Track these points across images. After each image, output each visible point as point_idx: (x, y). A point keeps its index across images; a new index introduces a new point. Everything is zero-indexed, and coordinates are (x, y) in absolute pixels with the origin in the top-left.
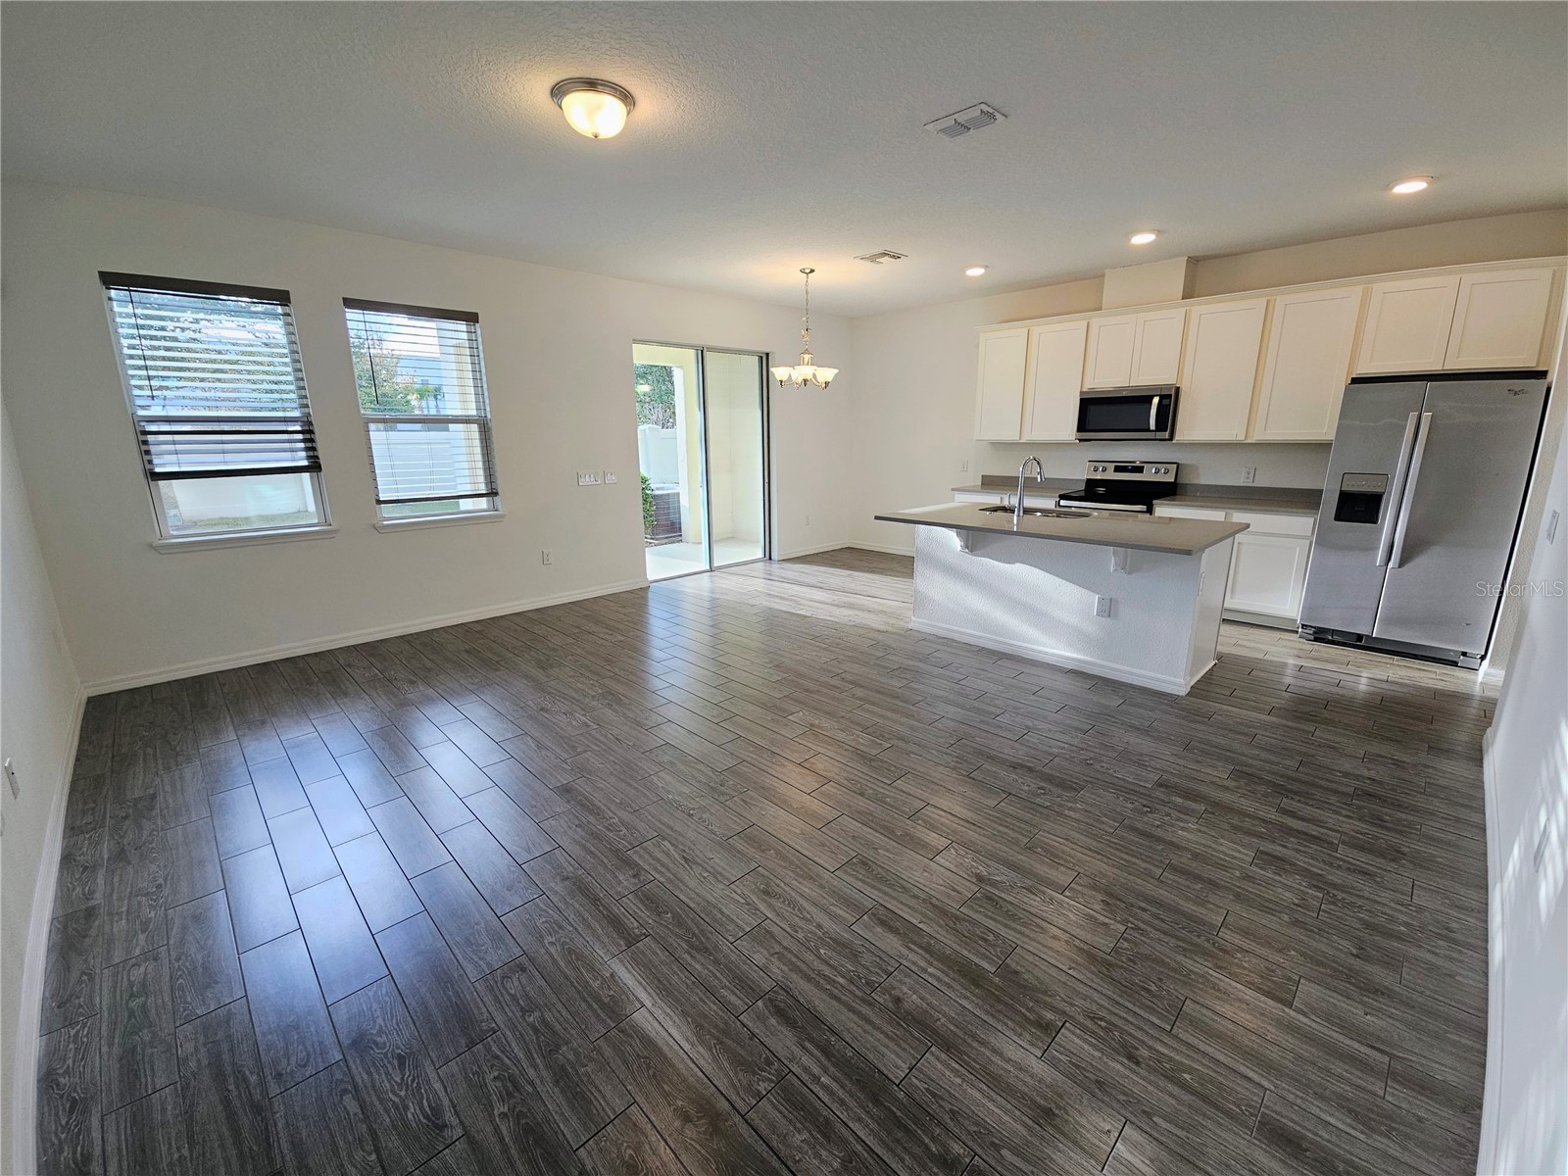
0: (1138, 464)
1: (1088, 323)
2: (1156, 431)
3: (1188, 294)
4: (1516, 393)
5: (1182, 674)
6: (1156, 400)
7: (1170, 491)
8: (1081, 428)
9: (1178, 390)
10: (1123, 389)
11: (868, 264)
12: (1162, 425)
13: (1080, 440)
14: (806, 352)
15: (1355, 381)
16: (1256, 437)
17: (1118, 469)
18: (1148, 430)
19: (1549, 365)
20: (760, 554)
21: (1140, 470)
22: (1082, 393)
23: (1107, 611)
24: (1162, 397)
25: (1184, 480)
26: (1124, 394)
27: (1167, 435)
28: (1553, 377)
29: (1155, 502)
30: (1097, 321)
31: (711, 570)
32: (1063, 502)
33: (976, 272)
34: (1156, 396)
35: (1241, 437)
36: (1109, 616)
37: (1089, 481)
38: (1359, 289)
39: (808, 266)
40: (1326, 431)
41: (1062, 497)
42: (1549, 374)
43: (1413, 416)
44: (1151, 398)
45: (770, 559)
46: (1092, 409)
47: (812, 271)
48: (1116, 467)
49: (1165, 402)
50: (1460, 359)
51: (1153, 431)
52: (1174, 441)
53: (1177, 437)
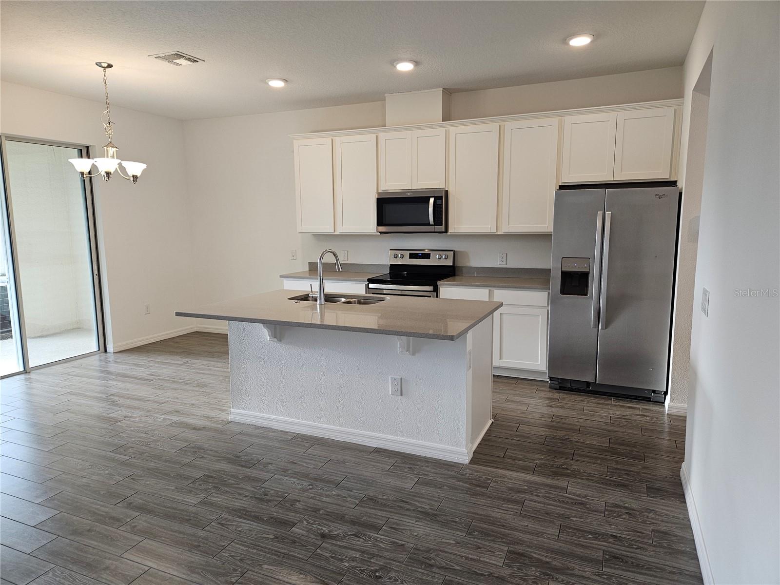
0: (426, 252)
1: (377, 137)
2: (434, 225)
3: (447, 117)
4: (660, 197)
5: (464, 443)
6: (432, 200)
7: (450, 273)
8: (380, 223)
9: (447, 192)
10: (409, 191)
11: (165, 64)
12: (438, 221)
13: (381, 233)
14: (110, 144)
15: (562, 188)
16: (504, 229)
17: (412, 256)
18: (429, 225)
19: (677, 177)
20: (95, 348)
21: (427, 256)
22: (379, 194)
23: (399, 391)
24: (436, 198)
25: (460, 264)
26: (409, 195)
27: (442, 228)
28: (682, 184)
29: (439, 282)
30: (383, 136)
31: (26, 371)
32: (371, 286)
33: (277, 84)
34: (432, 197)
35: (493, 230)
36: (402, 395)
37: (392, 267)
38: (556, 120)
39: (105, 61)
40: (547, 226)
41: (371, 281)
42: (678, 182)
43: (600, 213)
44: (428, 199)
45: (106, 351)
46: (387, 208)
47: (110, 66)
48: (410, 254)
49: (439, 202)
50: (622, 173)
51: (432, 225)
52: (449, 234)
53: (450, 230)
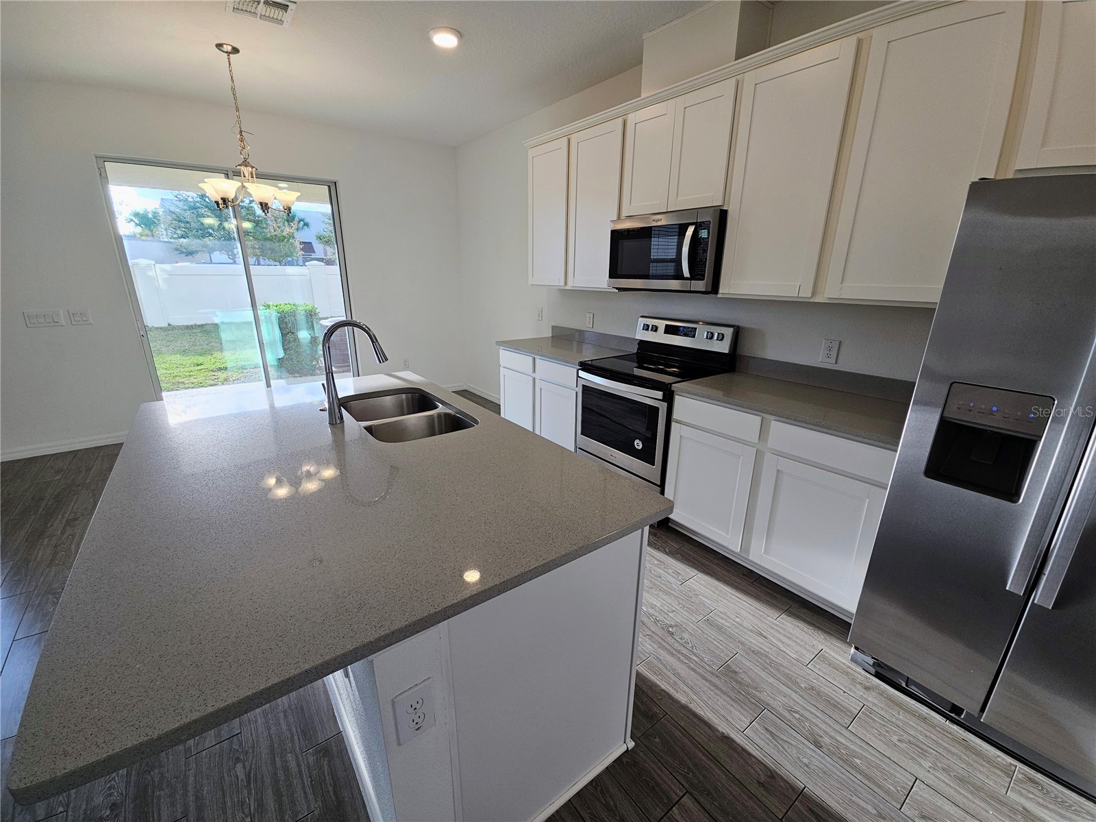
1: (625, 121)
2: (692, 278)
6: (690, 231)
8: (613, 274)
12: (698, 270)
13: (620, 289)
14: (245, 163)
16: (828, 292)
17: (670, 330)
18: (682, 278)
21: (691, 332)
24: (699, 226)
25: (745, 351)
27: (708, 285)
29: (675, 386)
30: (633, 116)
33: (446, 40)
34: (691, 224)
35: (806, 293)
37: (641, 344)
44: (683, 228)
46: (626, 244)
47: (235, 50)
48: (666, 325)
49: (704, 235)
51: (686, 279)
52: (719, 296)
53: (723, 290)
